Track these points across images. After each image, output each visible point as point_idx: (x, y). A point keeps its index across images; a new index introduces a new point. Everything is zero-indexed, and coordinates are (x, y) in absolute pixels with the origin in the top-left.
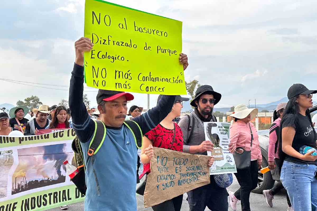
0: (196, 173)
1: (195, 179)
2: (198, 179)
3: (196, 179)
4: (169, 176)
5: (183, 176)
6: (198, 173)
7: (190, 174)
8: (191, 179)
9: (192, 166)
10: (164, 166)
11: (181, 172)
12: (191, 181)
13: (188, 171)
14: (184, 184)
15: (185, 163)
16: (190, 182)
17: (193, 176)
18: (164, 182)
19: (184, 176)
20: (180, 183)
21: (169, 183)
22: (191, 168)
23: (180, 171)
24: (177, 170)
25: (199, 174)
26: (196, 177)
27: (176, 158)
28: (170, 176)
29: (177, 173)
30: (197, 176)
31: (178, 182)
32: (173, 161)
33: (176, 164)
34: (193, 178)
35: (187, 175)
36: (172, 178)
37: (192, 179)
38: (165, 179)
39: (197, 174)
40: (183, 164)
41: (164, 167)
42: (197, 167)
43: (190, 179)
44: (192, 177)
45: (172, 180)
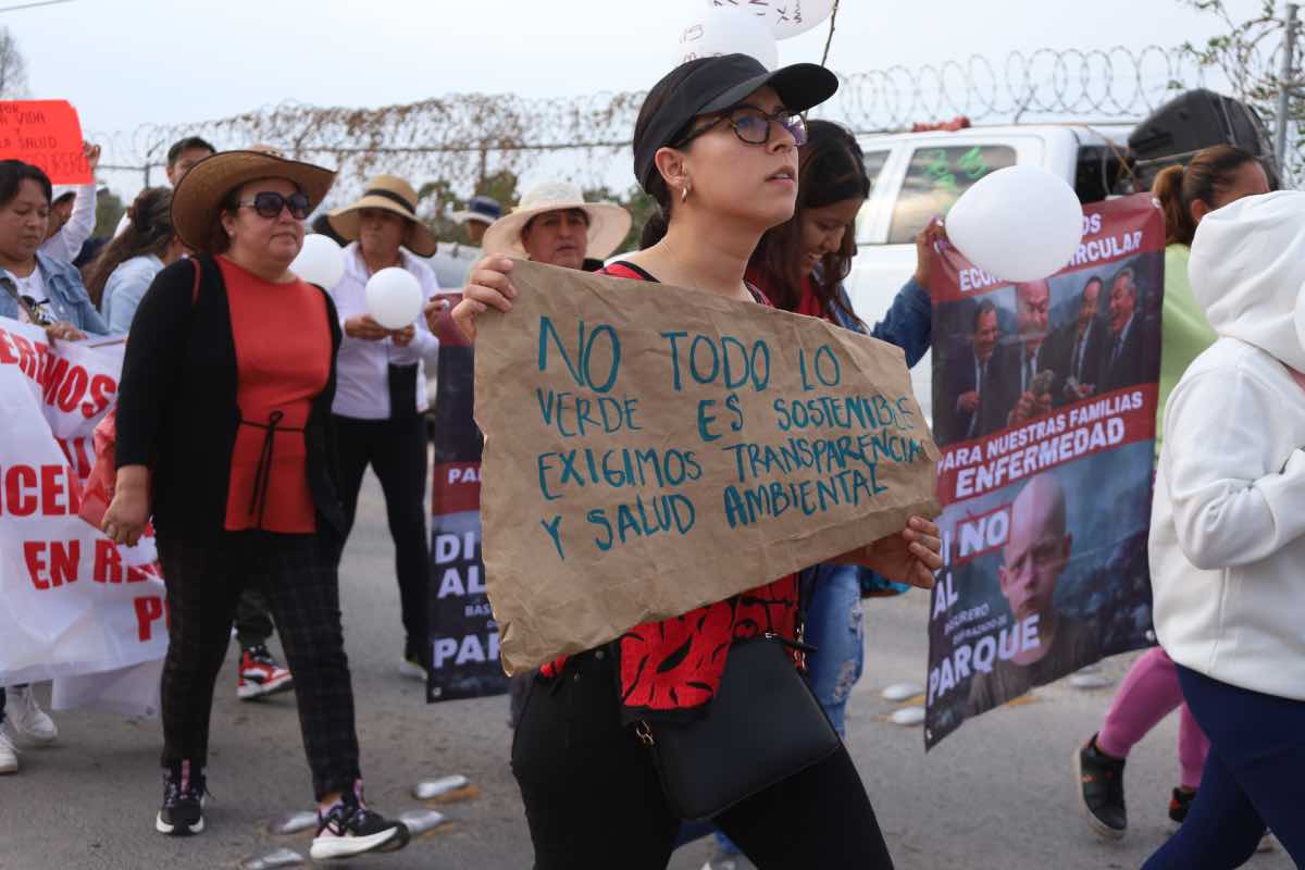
0: (861, 445)
1: (856, 485)
2: (879, 483)
3: (869, 484)
4: (650, 460)
5: (767, 464)
6: (875, 441)
7: (815, 446)
8: (827, 483)
9: (811, 395)
10: (603, 390)
11: (744, 432)
12: (828, 499)
13: (794, 427)
14: (777, 513)
15: (760, 373)
16: (822, 500)
17: (842, 463)
18: (605, 494)
19: (773, 463)
20: (739, 506)
21: (648, 508)
22: (810, 413)
23: (735, 427)
24: (711, 419)
25: (879, 453)
26: (865, 471)
27: (685, 335)
28: (655, 460)
29: (708, 437)
30: (872, 466)
31: (727, 500)
32: (670, 360)
33: (697, 378)
34: (840, 476)
35: (799, 462)
36: (675, 476)
37: (837, 482)
38: (616, 478)
39: (868, 451)
40: (750, 382)
41: (600, 401)
42: (849, 401)
43: (819, 484)
44: (836, 470)
45: (677, 489)
